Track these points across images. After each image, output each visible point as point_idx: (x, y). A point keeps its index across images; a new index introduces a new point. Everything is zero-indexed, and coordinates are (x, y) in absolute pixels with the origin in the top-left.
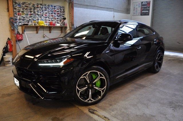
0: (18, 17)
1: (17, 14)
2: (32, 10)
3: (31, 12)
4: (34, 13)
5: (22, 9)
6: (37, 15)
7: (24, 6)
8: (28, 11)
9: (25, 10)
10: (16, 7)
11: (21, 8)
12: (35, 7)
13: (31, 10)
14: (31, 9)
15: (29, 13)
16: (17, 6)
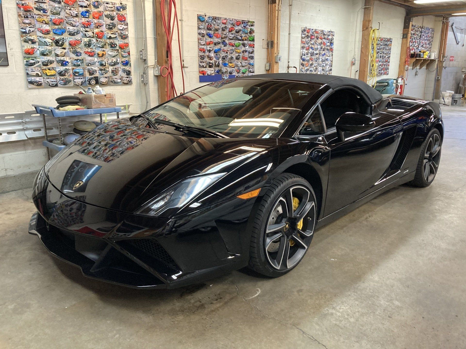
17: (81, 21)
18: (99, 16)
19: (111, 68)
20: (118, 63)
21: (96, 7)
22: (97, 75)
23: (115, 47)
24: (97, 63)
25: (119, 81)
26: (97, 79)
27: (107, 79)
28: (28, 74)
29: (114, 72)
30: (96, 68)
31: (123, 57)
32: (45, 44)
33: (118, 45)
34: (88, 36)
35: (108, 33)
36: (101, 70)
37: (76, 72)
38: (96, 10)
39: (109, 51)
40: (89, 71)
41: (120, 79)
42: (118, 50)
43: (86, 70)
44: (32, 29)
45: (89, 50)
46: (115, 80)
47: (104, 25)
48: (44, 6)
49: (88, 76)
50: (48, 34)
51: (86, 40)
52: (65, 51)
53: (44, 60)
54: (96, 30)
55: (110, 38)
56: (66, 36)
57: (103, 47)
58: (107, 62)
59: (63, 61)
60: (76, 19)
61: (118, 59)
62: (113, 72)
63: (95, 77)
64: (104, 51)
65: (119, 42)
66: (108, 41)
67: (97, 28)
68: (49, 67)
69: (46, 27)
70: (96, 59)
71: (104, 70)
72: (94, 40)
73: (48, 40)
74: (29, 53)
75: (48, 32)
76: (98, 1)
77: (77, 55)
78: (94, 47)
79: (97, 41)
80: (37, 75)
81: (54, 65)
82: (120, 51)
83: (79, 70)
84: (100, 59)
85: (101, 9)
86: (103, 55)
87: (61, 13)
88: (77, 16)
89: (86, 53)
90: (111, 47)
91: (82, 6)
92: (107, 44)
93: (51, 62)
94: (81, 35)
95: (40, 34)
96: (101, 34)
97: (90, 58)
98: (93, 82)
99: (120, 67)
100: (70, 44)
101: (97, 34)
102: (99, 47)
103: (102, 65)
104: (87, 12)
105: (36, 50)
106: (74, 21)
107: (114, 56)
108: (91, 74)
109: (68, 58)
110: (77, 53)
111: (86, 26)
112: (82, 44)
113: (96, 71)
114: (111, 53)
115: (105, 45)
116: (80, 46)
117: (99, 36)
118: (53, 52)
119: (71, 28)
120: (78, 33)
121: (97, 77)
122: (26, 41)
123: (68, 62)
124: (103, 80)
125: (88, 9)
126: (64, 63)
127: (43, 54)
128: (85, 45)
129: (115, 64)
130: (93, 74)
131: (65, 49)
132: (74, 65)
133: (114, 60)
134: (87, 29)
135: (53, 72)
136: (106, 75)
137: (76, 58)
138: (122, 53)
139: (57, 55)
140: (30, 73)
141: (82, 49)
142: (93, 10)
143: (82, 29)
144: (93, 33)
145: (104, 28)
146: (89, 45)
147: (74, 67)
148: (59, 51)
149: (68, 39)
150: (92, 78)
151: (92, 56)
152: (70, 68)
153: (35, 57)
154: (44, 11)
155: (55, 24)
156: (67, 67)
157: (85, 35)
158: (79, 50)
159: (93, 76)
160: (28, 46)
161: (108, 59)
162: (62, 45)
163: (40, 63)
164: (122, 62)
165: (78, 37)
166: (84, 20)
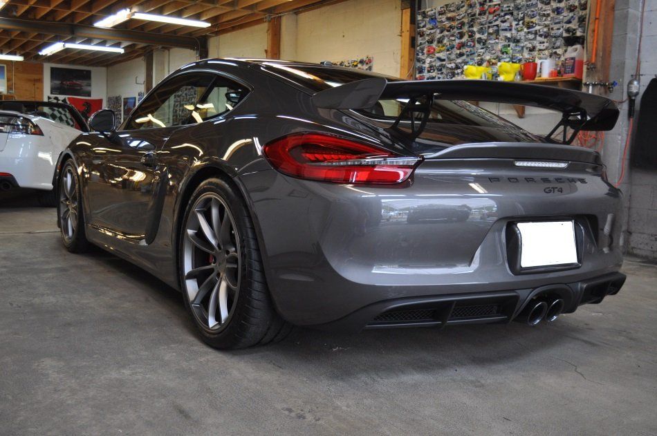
0: (428, 60)
1: (425, 51)
2: (466, 29)
3: (461, 35)
4: (470, 36)
5: (438, 31)
6: (477, 45)
7: (444, 19)
8: (453, 36)
9: (446, 33)
10: (424, 29)
11: (437, 27)
12: (474, 15)
13: (461, 28)
14: (463, 24)
15: (458, 41)
16: (429, 26)
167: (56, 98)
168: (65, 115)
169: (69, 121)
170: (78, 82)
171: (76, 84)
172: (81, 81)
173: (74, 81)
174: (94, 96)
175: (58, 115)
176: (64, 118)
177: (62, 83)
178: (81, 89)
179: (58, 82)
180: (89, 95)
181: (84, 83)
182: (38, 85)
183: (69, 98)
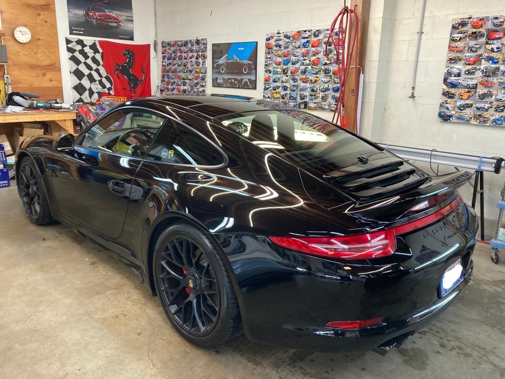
17: (301, 51)
18: (318, 44)
19: (321, 94)
20: (329, 90)
21: (316, 36)
22: (307, 100)
23: (329, 73)
24: (309, 89)
25: (327, 107)
26: (306, 104)
27: (316, 105)
28: (264, 96)
29: (324, 98)
30: (307, 93)
31: (335, 83)
32: (277, 73)
33: (332, 71)
34: (305, 64)
35: (324, 60)
36: (311, 95)
37: (291, 96)
38: (315, 39)
39: (322, 77)
40: (301, 95)
41: (328, 106)
42: (331, 76)
43: (298, 95)
44: (271, 62)
45: (304, 77)
46: (324, 106)
47: (322, 52)
48: (281, 43)
49: (299, 100)
50: (280, 64)
51: (303, 67)
52: (288, 78)
53: (274, 86)
54: (313, 58)
55: (326, 64)
56: (290, 65)
57: (317, 74)
58: (318, 88)
59: (286, 86)
60: (299, 50)
61: (330, 86)
62: (322, 98)
63: (305, 102)
64: (317, 77)
65: (334, 68)
66: (323, 67)
67: (315, 55)
68: (276, 91)
69: (280, 60)
70: (308, 85)
71: (315, 95)
72: (310, 67)
73: (279, 70)
74: (267, 80)
75: (279, 64)
76: (318, 31)
77: (295, 82)
78: (309, 74)
79: (312, 68)
80: (269, 97)
81: (280, 90)
82: (333, 77)
83: (294, 94)
84: (312, 85)
85: (321, 37)
86: (316, 81)
87: (290, 47)
88: (299, 47)
89: (301, 79)
90: (325, 73)
91: (304, 38)
92: (322, 70)
93: (278, 87)
94: (300, 63)
95: (274, 65)
96: (317, 61)
97: (304, 84)
98: (303, 106)
99: (331, 93)
100: (291, 72)
101: (313, 62)
102: (314, 74)
103: (313, 90)
104: (307, 42)
105: (271, 78)
106: (297, 52)
107: (326, 82)
108: (302, 98)
109: (288, 84)
110: (295, 80)
111: (305, 55)
112: (300, 72)
113: (306, 96)
114: (323, 79)
115: (320, 71)
116: (297, 74)
117: (314, 64)
118: (281, 79)
119: (294, 58)
120: (297, 62)
121: (307, 102)
122: (266, 72)
123: (288, 87)
124: (312, 105)
125: (309, 39)
126: (285, 88)
127: (274, 81)
128: (302, 72)
129: (327, 89)
130: (303, 99)
131: (287, 76)
132: (291, 90)
133: (326, 86)
134: (305, 58)
135: (278, 96)
136: (315, 101)
137: (293, 84)
138: (335, 79)
139: (283, 82)
140: (266, 96)
141: (299, 76)
142: (314, 39)
143: (301, 58)
144: (310, 61)
145: (321, 55)
146: (304, 72)
147: (291, 92)
148: (284, 78)
149: (291, 67)
150: (302, 103)
151: (306, 82)
152: (288, 93)
153: (270, 84)
154: (280, 46)
155: (285, 56)
156: (287, 92)
157: (303, 63)
158: (296, 77)
159: (303, 101)
160: (267, 75)
161: (321, 86)
162: (287, 73)
163: (272, 88)
164: (333, 88)
165: (297, 66)
166: (304, 50)
167: (80, 42)
168: (97, 71)
169: (104, 80)
170: (114, 14)
171: (110, 17)
172: (118, 13)
173: (107, 12)
174: (139, 40)
175: (86, 72)
176: (96, 76)
177: (87, 14)
178: (118, 26)
179: (81, 12)
180: (132, 39)
181: (121, 15)
182: (44, 15)
183: (100, 42)
